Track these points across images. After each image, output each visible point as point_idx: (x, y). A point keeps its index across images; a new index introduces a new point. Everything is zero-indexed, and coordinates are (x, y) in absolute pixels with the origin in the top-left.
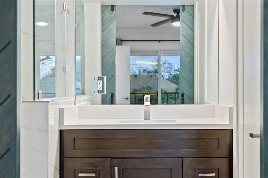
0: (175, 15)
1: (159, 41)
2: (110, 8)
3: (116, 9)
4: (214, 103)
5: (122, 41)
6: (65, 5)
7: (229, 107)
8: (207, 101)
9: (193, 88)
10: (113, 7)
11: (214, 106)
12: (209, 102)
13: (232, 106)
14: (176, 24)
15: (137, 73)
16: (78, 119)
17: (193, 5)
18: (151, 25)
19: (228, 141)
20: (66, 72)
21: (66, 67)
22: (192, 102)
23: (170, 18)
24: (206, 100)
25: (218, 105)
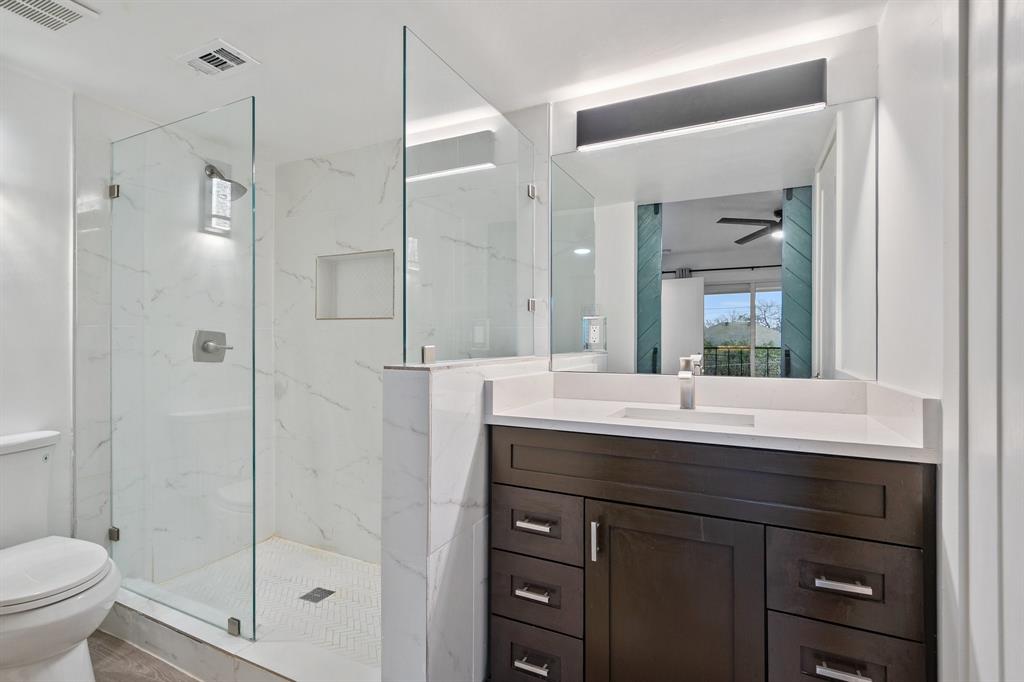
0: (778, 220)
1: (753, 268)
2: (652, 208)
3: (664, 210)
4: (863, 377)
5: (691, 271)
6: (533, 188)
7: (923, 397)
8: (843, 368)
9: (811, 340)
10: (657, 207)
11: (865, 385)
12: (846, 371)
13: (934, 395)
14: (778, 235)
15: (730, 321)
16: (555, 397)
17: (811, 186)
18: (736, 242)
19: (920, 499)
20: (533, 309)
21: (533, 302)
22: (807, 372)
23: (768, 225)
24: (838, 366)
25: (875, 383)
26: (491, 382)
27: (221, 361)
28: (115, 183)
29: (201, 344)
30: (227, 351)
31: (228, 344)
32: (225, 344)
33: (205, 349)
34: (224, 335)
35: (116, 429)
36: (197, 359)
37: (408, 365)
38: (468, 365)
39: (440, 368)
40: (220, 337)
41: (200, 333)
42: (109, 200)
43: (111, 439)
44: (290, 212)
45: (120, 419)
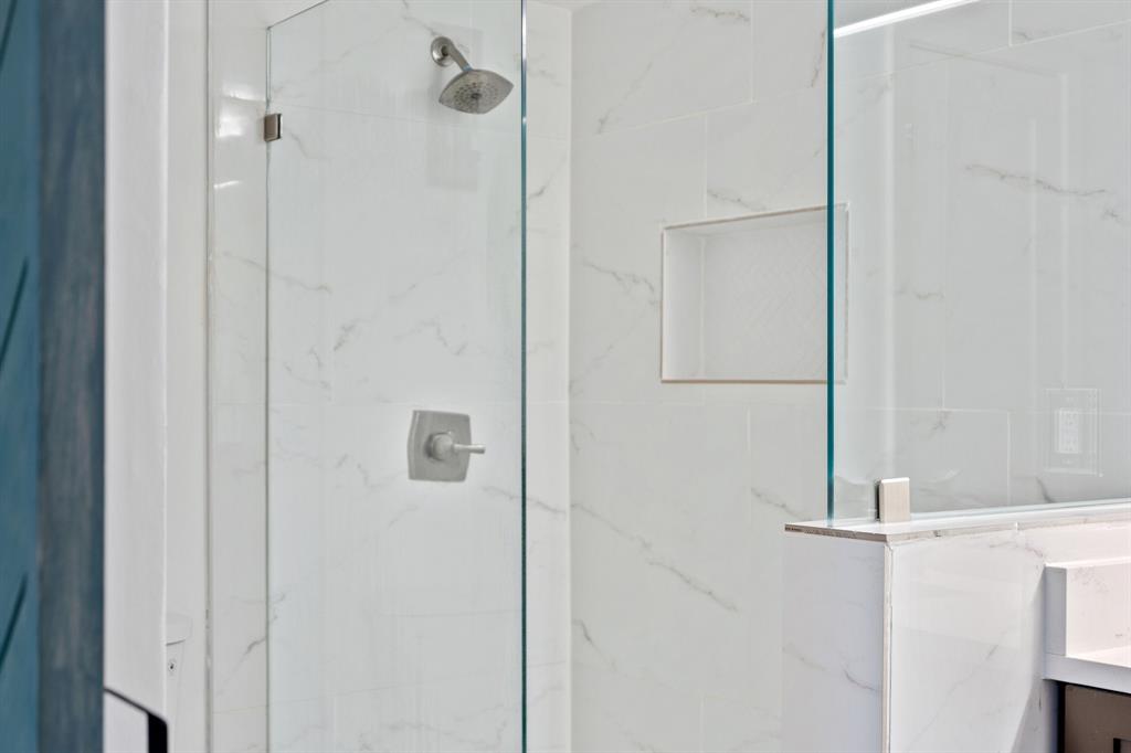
26: (1063, 572)
27: (461, 477)
28: (273, 110)
29: (424, 440)
30: (474, 457)
31: (476, 442)
32: (470, 444)
33: (431, 452)
34: (465, 420)
35: (276, 617)
36: (417, 473)
37: (838, 524)
38: (997, 528)
39: (915, 536)
40: (461, 423)
41: (421, 418)
42: (264, 146)
43: (267, 637)
44: (602, 122)
45: (283, 597)
